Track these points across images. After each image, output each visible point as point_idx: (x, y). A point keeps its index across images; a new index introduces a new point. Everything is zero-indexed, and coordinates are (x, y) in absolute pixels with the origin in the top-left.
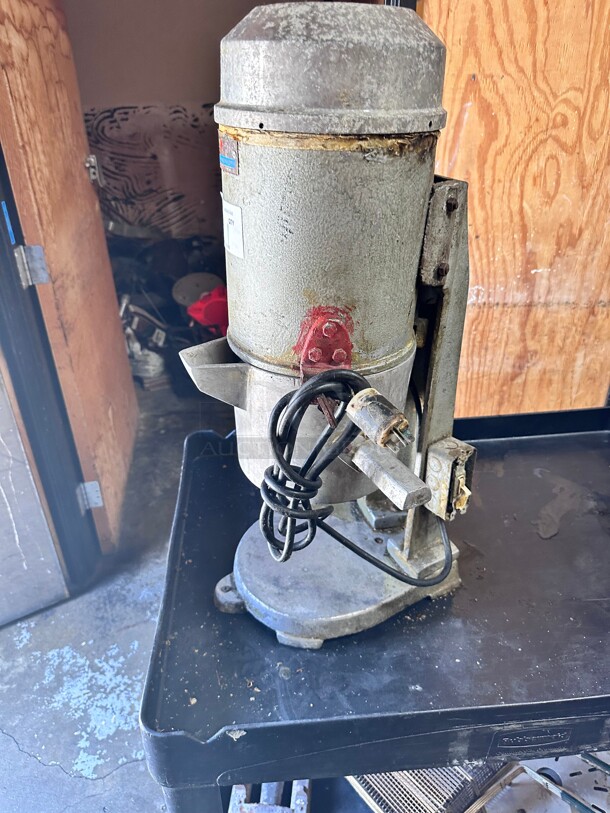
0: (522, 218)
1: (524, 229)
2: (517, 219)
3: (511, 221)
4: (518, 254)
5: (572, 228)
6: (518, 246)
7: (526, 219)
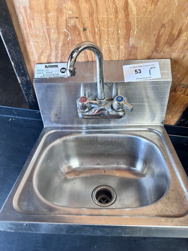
0: (127, 15)
1: (128, 26)
2: (121, 15)
3: (116, 17)
4: (122, 47)
5: (172, 29)
6: (122, 40)
7: (131, 16)
